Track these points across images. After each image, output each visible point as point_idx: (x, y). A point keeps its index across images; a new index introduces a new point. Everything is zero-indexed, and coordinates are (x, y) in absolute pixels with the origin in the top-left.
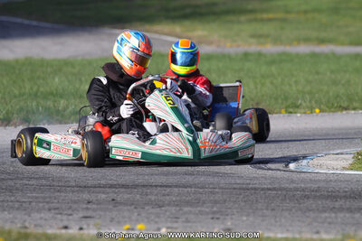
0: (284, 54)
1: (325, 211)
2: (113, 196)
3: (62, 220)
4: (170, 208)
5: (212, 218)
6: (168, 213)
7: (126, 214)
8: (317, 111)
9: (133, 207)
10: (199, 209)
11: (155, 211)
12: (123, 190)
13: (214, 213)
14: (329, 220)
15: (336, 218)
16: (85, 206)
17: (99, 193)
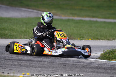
0: (81, 20)
1: (89, 72)
2: (20, 63)
3: (2, 70)
4: (38, 68)
5: (52, 73)
6: (37, 70)
7: (24, 69)
8: (90, 39)
9: (26, 67)
10: (48, 69)
11: (33, 69)
12: (24, 61)
13: (53, 71)
14: (90, 75)
15: (92, 75)
16: (10, 66)
17: (16, 62)
